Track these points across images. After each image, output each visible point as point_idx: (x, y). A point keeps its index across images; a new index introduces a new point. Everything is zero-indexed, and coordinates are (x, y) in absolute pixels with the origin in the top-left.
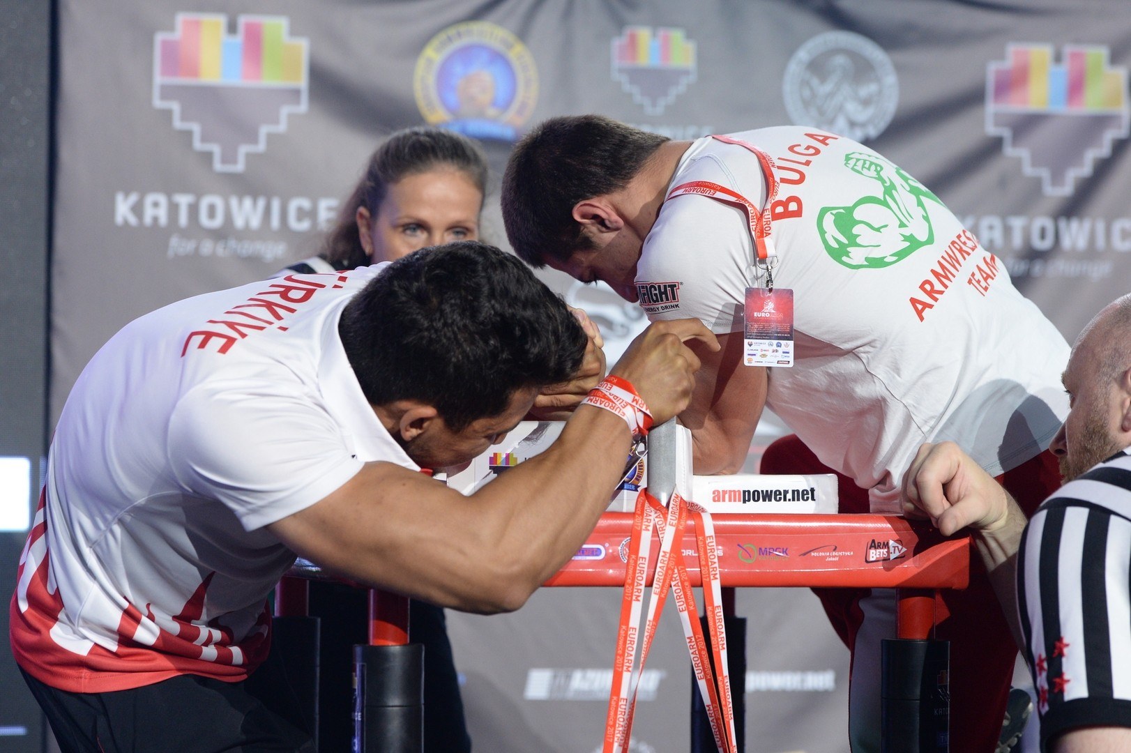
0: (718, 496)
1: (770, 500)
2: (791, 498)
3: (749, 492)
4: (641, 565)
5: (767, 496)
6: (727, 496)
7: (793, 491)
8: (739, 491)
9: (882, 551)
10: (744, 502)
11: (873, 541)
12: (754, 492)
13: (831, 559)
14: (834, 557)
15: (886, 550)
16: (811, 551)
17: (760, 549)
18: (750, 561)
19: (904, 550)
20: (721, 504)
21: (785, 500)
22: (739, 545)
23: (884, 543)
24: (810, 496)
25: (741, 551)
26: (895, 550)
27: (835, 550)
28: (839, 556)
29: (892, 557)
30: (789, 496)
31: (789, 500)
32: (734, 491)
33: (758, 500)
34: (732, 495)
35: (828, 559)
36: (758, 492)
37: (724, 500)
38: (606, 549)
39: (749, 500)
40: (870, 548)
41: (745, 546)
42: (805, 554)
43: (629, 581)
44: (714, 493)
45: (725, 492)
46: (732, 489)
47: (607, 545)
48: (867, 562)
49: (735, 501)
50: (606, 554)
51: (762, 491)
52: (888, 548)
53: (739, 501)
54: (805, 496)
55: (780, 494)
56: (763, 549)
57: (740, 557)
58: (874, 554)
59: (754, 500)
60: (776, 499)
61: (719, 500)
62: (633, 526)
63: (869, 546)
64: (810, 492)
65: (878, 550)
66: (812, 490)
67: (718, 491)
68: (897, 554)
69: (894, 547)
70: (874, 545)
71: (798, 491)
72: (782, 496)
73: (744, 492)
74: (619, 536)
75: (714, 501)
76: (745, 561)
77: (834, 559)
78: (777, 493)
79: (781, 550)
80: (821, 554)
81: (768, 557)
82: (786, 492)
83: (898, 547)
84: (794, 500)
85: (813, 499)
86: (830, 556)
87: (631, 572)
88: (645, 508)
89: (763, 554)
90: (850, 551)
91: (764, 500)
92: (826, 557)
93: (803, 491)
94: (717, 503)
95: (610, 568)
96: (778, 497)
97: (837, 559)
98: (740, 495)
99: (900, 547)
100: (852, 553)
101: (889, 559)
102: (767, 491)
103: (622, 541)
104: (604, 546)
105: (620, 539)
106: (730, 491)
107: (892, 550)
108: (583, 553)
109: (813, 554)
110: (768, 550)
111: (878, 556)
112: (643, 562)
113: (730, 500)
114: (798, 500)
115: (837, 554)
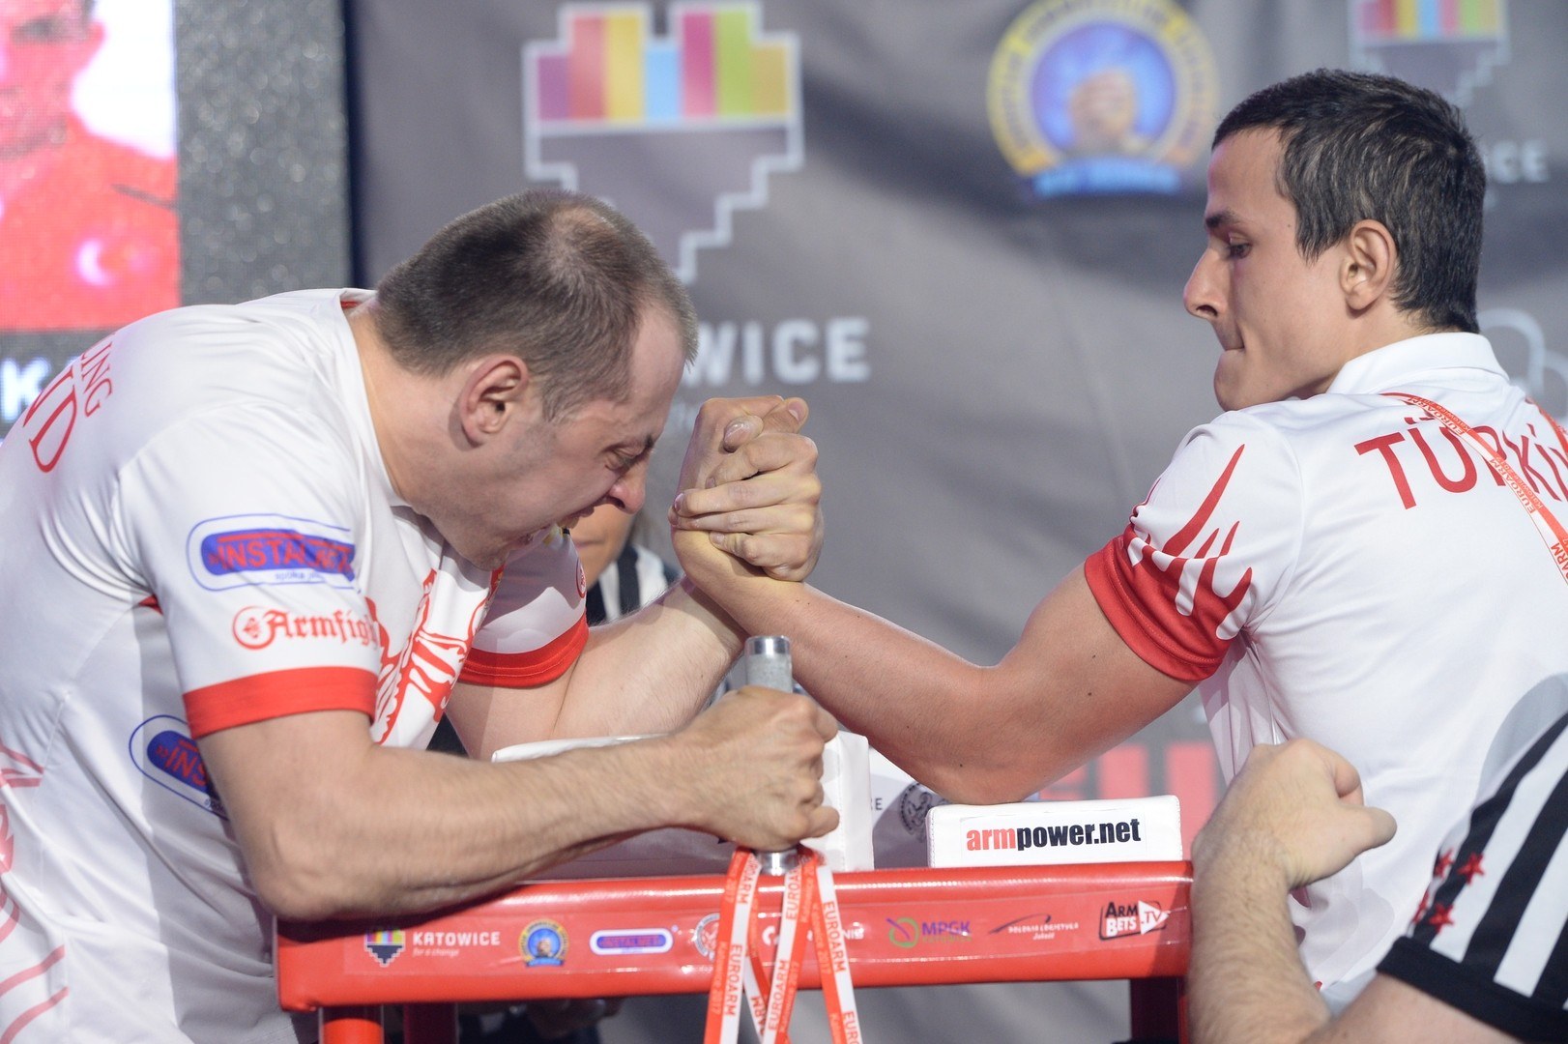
0: (976, 841)
1: (1064, 843)
2: (1098, 837)
3: (1028, 831)
4: (735, 958)
5: (1058, 836)
6: (991, 840)
7: (1103, 827)
8: (1011, 831)
9: (1126, 919)
10: (1021, 848)
11: (1112, 905)
12: (1037, 830)
13: (1042, 936)
14: (1045, 932)
15: (1132, 919)
16: (1006, 926)
17: (925, 925)
18: (908, 945)
19: (1164, 916)
20: (982, 852)
21: (1089, 841)
22: (889, 920)
23: (1129, 907)
24: (1131, 833)
25: (893, 930)
26: (1148, 917)
27: (1048, 920)
28: (1056, 931)
29: (1144, 929)
30: (1096, 834)
31: (1097, 841)
32: (1004, 832)
33: (1044, 843)
34: (1001, 839)
35: (1037, 937)
36: (1043, 830)
37: (986, 847)
38: (674, 936)
39: (1028, 845)
40: (1107, 916)
41: (900, 921)
42: (998, 930)
43: (717, 983)
44: (969, 835)
45: (987, 833)
46: (1000, 828)
47: (675, 929)
48: (1103, 938)
49: (1005, 846)
50: (675, 944)
51: (1050, 829)
52: (1137, 914)
53: (1012, 846)
54: (1123, 834)
55: (1080, 831)
56: (929, 925)
57: (892, 939)
58: (1113, 926)
59: (1037, 844)
60: (1073, 842)
61: (978, 848)
62: (722, 896)
63: (1104, 914)
64: (1131, 827)
65: (1120, 919)
66: (1135, 823)
67: (977, 833)
68: (1153, 924)
69: (1148, 913)
70: (1113, 911)
71: (1110, 826)
72: (1084, 836)
73: (1020, 832)
74: (693, 914)
75: (970, 847)
76: (896, 943)
77: (1047, 936)
78: (1076, 830)
79: (959, 926)
80: (1026, 929)
81: (937, 937)
82: (1090, 828)
83: (1153, 912)
84: (1103, 840)
85: (1136, 838)
86: (1039, 932)
87: (720, 968)
88: (745, 869)
89: (929, 933)
90: (1074, 923)
91: (1054, 843)
92: (1033, 934)
93: (1119, 825)
94: (974, 851)
95: (681, 965)
96: (1077, 837)
97: (1051, 936)
98: (1012, 836)
99: (1157, 912)
100: (1076, 926)
101: (1139, 933)
102: (1058, 828)
103: (699, 921)
104: (670, 930)
105: (694, 918)
106: (996, 832)
107: (1143, 916)
108: (636, 942)
109: (1011, 929)
110: (937, 927)
111: (1120, 929)
112: (738, 952)
113: (997, 846)
114: (1112, 840)
115: (1049, 927)
